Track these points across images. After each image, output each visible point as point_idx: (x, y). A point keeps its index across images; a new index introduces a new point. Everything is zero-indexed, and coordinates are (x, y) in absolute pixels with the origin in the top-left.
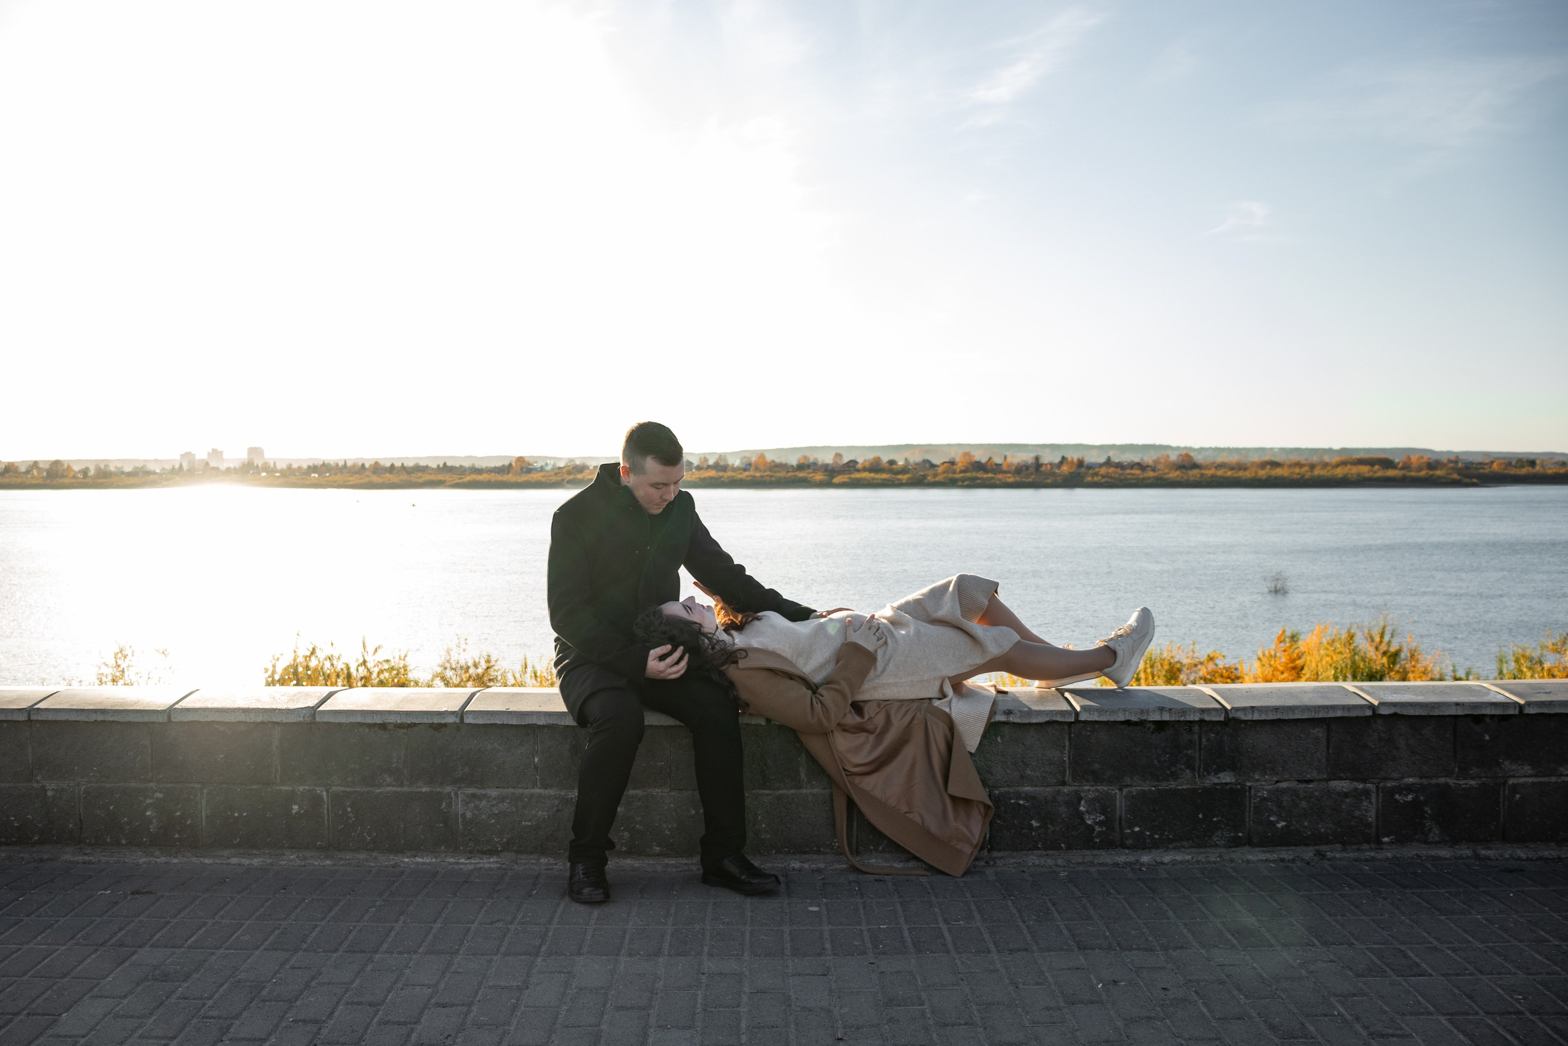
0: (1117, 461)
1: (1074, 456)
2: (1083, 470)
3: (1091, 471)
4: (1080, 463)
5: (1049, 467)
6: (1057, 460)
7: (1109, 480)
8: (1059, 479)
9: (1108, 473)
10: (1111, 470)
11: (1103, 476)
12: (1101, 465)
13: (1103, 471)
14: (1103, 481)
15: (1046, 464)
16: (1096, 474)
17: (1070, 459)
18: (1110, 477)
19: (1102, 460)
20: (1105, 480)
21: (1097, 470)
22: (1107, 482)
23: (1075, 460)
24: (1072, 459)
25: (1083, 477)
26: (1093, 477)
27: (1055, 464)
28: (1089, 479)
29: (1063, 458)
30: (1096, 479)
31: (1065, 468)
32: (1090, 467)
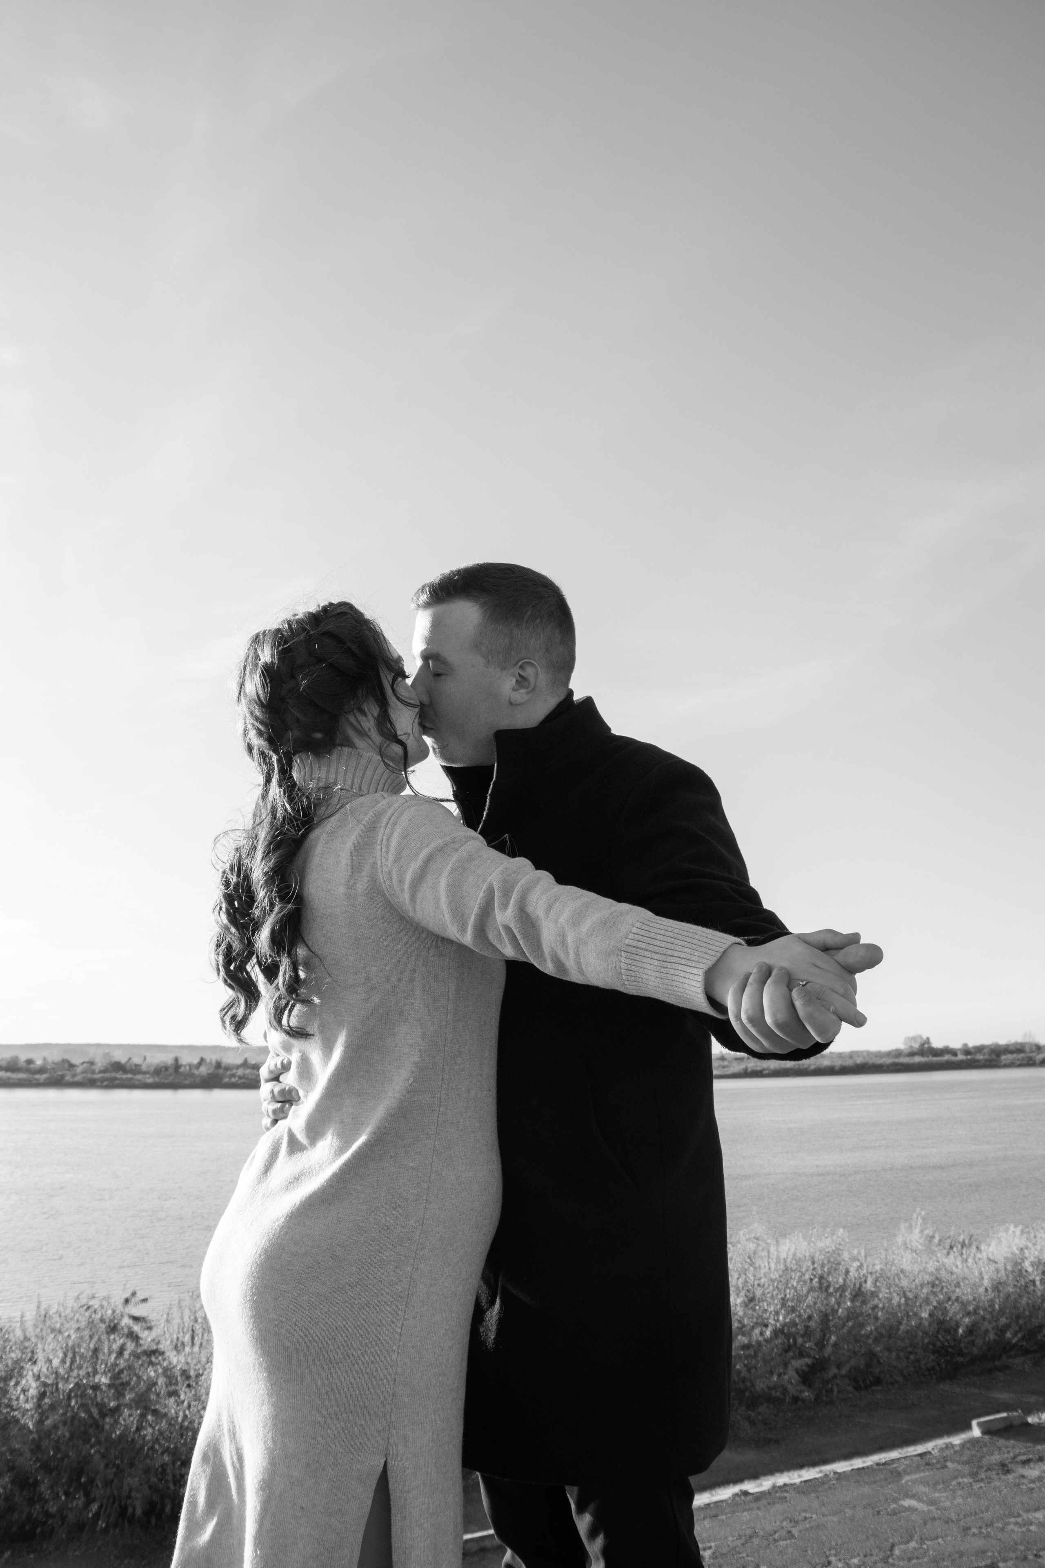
0: (253, 1062)
1: (211, 1058)
2: (221, 1071)
3: (228, 1073)
4: (218, 1065)
5: (188, 1068)
6: (196, 1061)
7: (246, 1081)
8: (198, 1081)
9: (244, 1075)
10: (248, 1071)
11: (240, 1078)
12: (238, 1067)
13: (240, 1072)
14: (240, 1082)
15: (185, 1066)
16: (233, 1075)
17: (208, 1060)
18: (248, 1078)
19: (239, 1061)
20: (243, 1081)
21: (234, 1071)
22: (244, 1083)
23: (214, 1062)
24: (211, 1060)
25: (221, 1078)
26: (230, 1079)
27: (194, 1065)
28: (226, 1080)
29: (202, 1060)
30: (233, 1080)
31: (203, 1070)
32: (227, 1068)
